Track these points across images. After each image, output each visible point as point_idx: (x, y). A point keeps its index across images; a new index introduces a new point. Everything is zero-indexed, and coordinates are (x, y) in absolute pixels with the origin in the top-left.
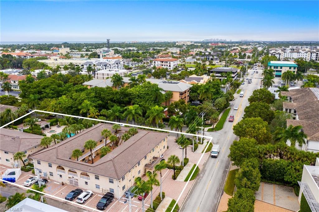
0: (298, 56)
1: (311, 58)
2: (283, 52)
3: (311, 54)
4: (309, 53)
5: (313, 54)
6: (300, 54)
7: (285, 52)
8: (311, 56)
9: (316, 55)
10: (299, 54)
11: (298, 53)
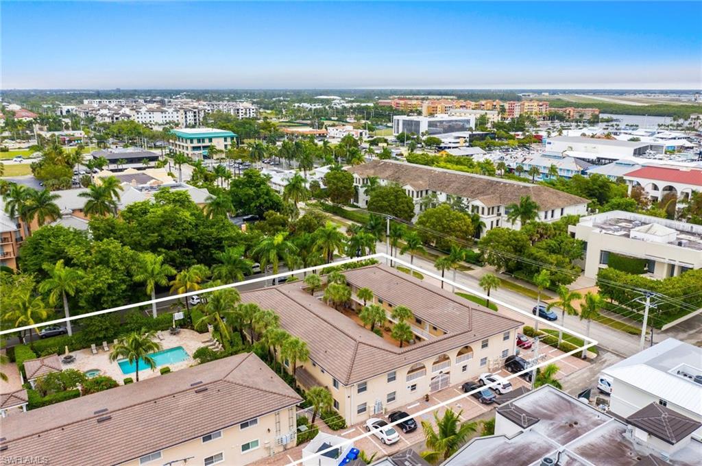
0: (164, 119)
1: (186, 121)
2: (134, 112)
3: (186, 113)
4: (182, 111)
5: (188, 113)
6: (167, 115)
7: (138, 112)
8: (186, 117)
9: (193, 114)
10: (164, 115)
11: (162, 112)
